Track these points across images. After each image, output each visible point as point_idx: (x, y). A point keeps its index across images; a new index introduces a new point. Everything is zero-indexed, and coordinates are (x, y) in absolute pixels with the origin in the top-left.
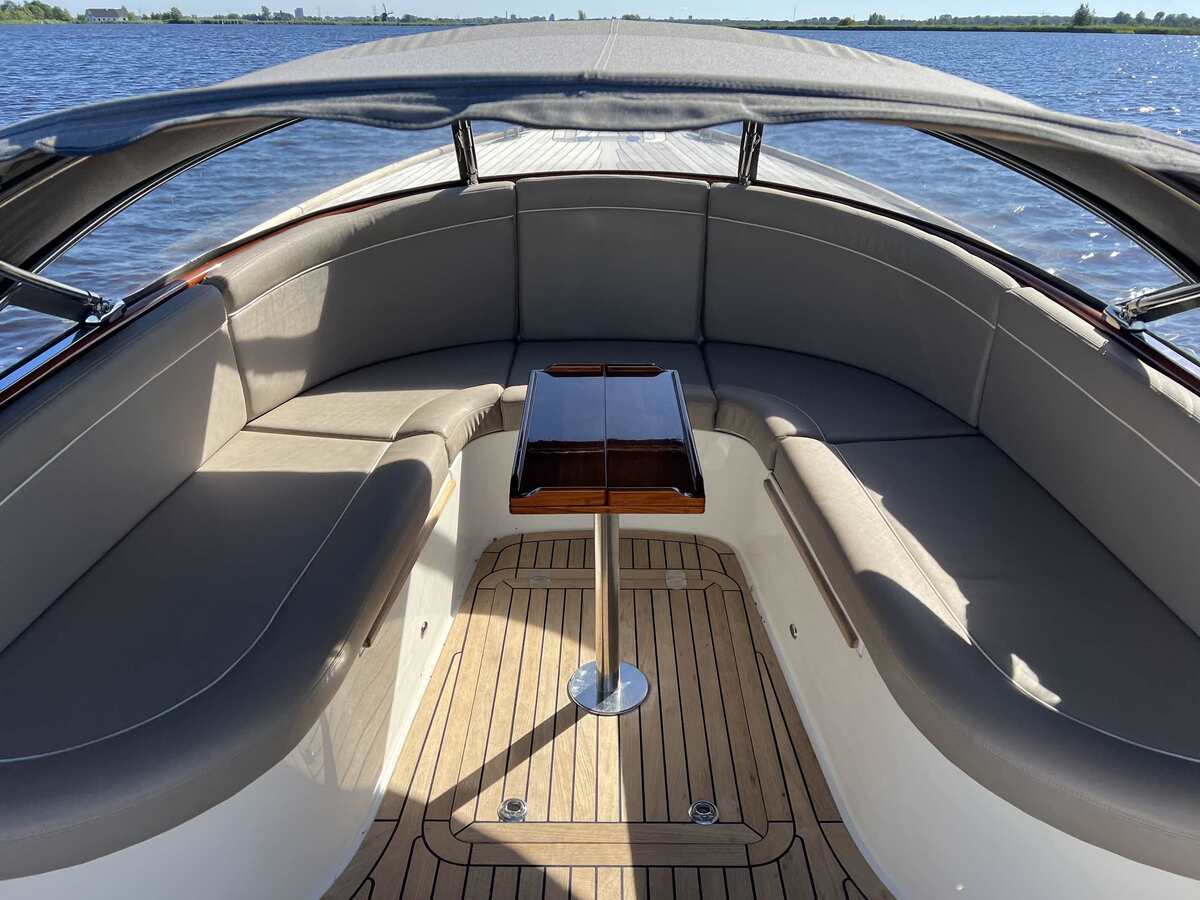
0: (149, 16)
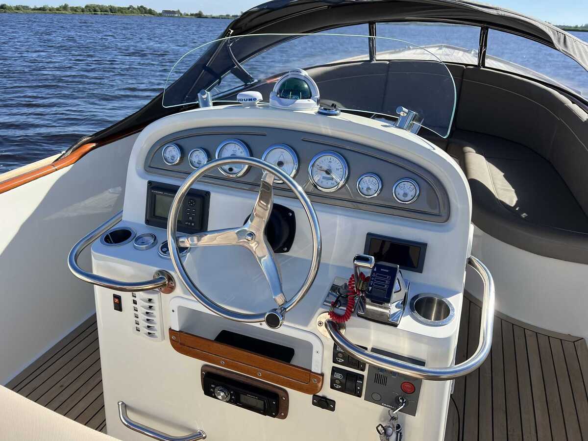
0: (189, 14)
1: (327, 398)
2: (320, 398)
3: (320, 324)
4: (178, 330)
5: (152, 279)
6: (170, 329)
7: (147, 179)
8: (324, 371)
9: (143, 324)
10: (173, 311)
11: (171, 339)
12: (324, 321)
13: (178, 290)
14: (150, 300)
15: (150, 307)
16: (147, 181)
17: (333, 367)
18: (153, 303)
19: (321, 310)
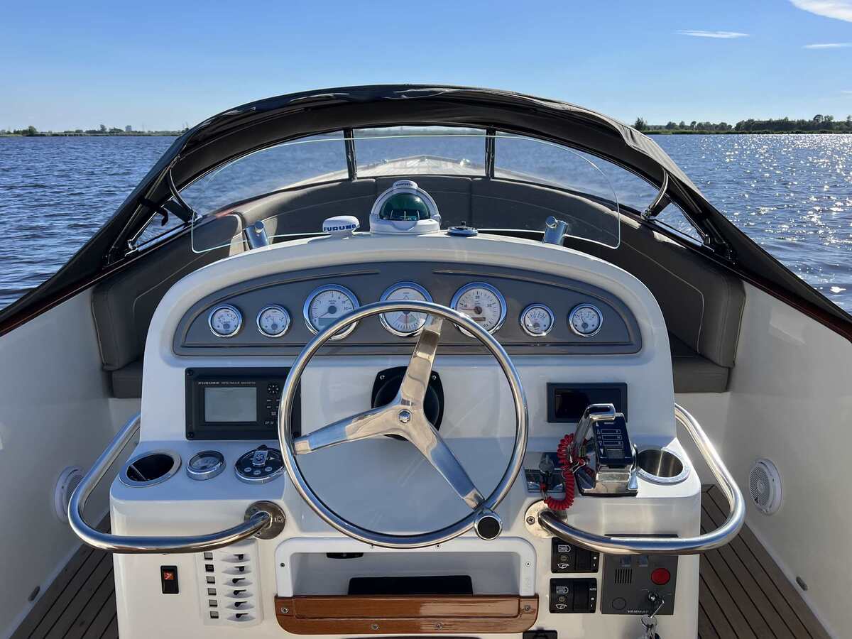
1: (545, 629)
2: (534, 634)
3: (531, 521)
4: (291, 595)
5: (241, 521)
6: (276, 597)
7: (184, 366)
8: (538, 591)
9: (225, 601)
10: (282, 565)
11: (278, 614)
12: (535, 515)
13: (291, 529)
14: (241, 557)
15: (242, 569)
16: (184, 370)
17: (552, 580)
18: (247, 560)
19: (529, 500)
